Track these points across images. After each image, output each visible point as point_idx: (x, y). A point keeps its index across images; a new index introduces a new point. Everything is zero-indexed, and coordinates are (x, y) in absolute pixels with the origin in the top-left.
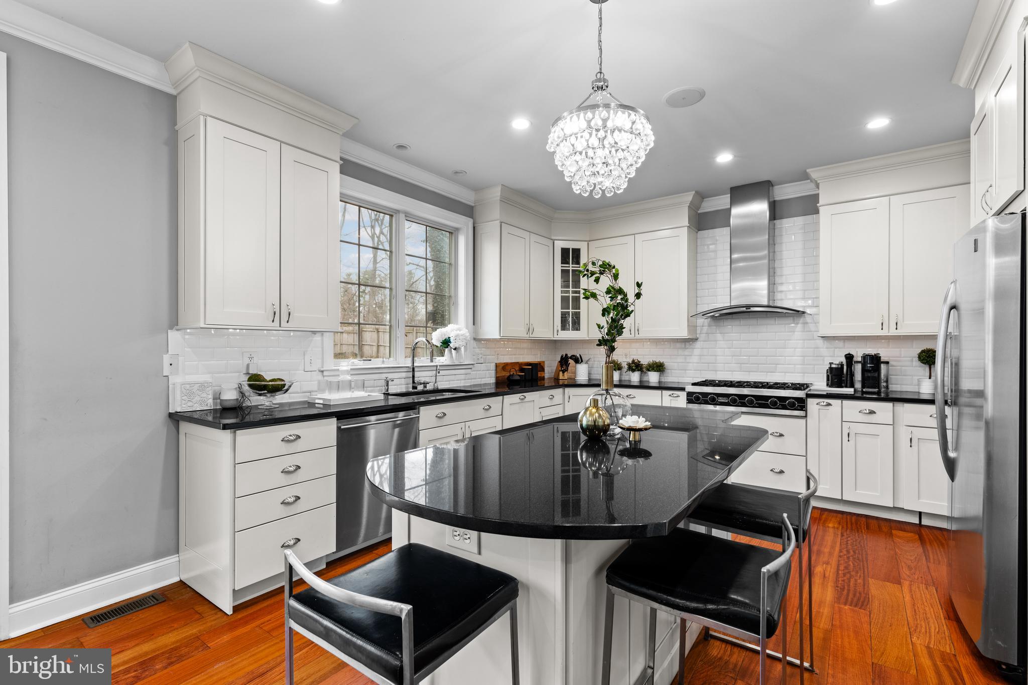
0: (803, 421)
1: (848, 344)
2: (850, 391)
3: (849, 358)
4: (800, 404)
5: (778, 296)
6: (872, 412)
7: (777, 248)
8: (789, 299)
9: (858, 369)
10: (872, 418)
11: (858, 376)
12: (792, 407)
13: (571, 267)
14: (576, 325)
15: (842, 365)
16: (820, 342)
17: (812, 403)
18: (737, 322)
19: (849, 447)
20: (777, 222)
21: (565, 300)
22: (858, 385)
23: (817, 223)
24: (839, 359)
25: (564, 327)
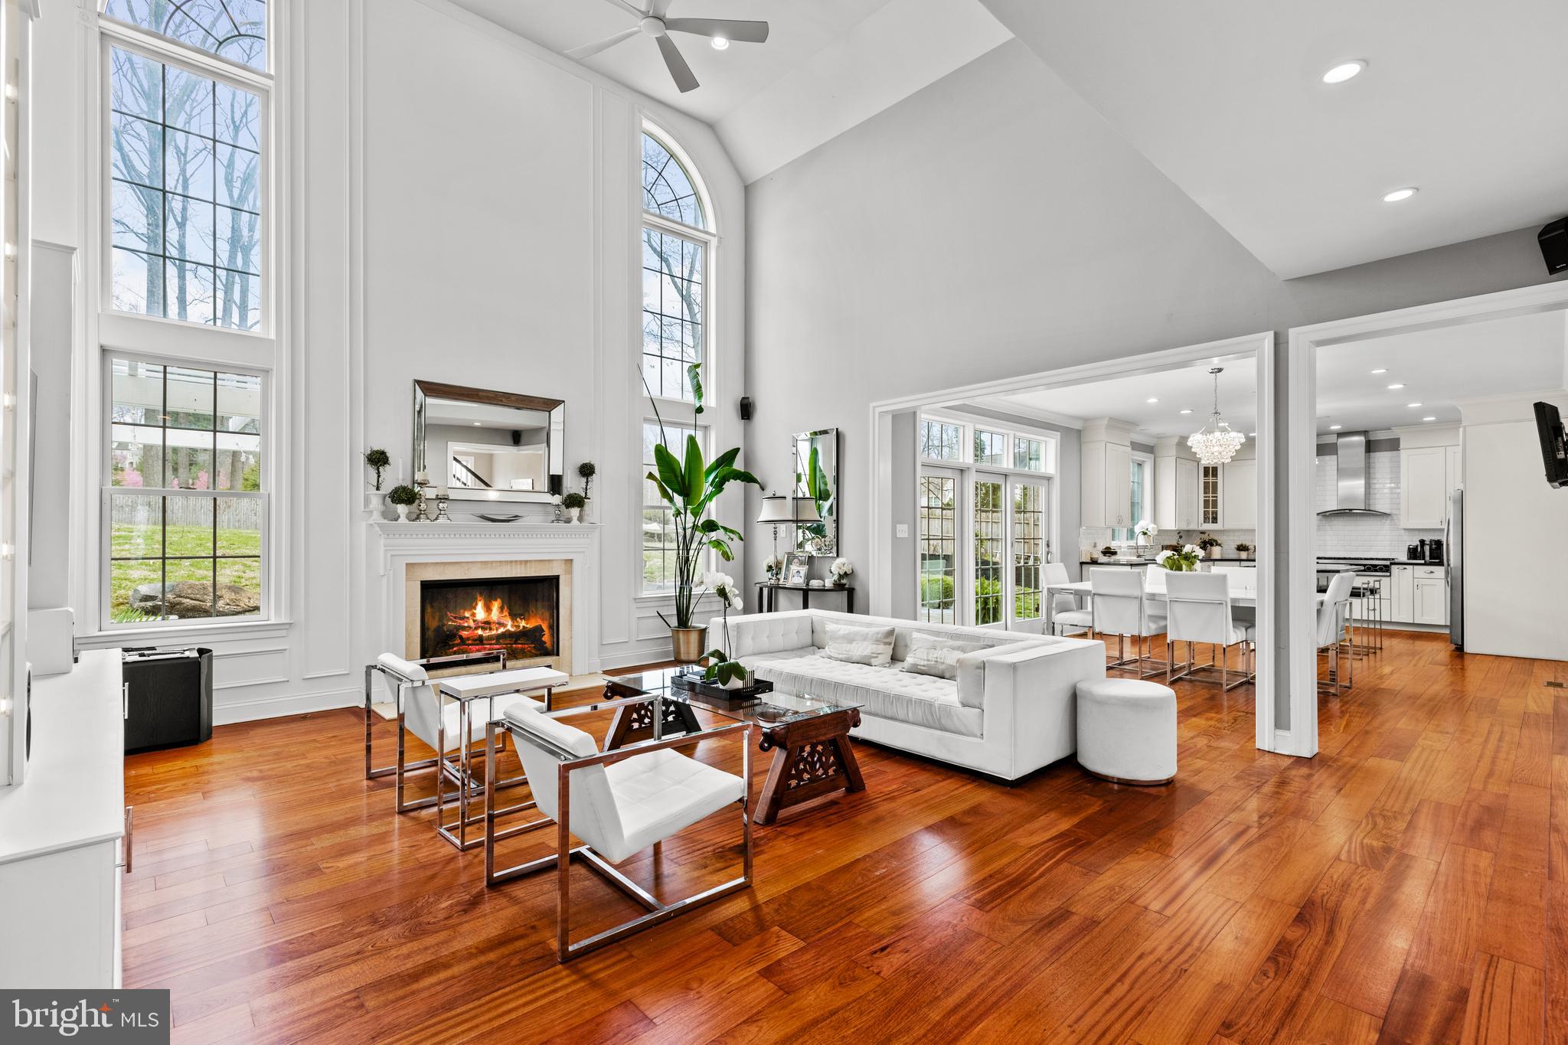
0: (1388, 579)
1: (1421, 533)
2: (1423, 562)
3: (1422, 542)
4: (1386, 569)
5: (1372, 502)
6: (1432, 572)
7: (1372, 471)
8: (1381, 505)
9: (1427, 549)
10: (1432, 575)
11: (1427, 553)
12: (1381, 570)
13: (1211, 479)
14: (1215, 520)
15: (1417, 546)
16: (1403, 532)
17: (1394, 568)
18: (1341, 519)
19: (1418, 592)
20: (1372, 454)
21: (1206, 502)
22: (1427, 558)
23: (1399, 456)
24: (1416, 542)
25: (1206, 519)
